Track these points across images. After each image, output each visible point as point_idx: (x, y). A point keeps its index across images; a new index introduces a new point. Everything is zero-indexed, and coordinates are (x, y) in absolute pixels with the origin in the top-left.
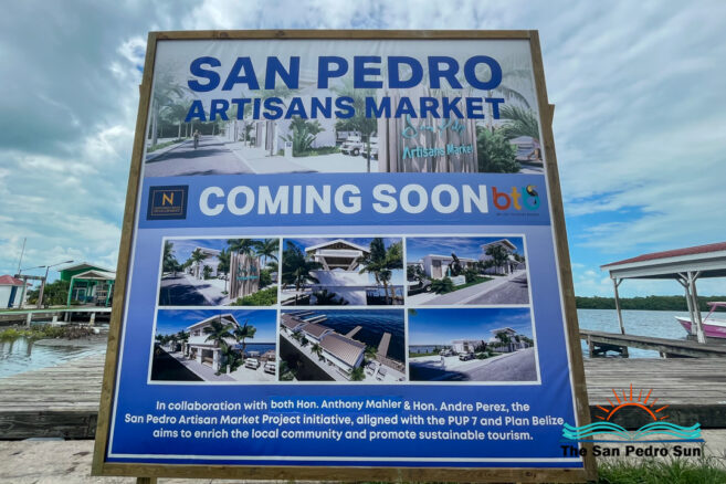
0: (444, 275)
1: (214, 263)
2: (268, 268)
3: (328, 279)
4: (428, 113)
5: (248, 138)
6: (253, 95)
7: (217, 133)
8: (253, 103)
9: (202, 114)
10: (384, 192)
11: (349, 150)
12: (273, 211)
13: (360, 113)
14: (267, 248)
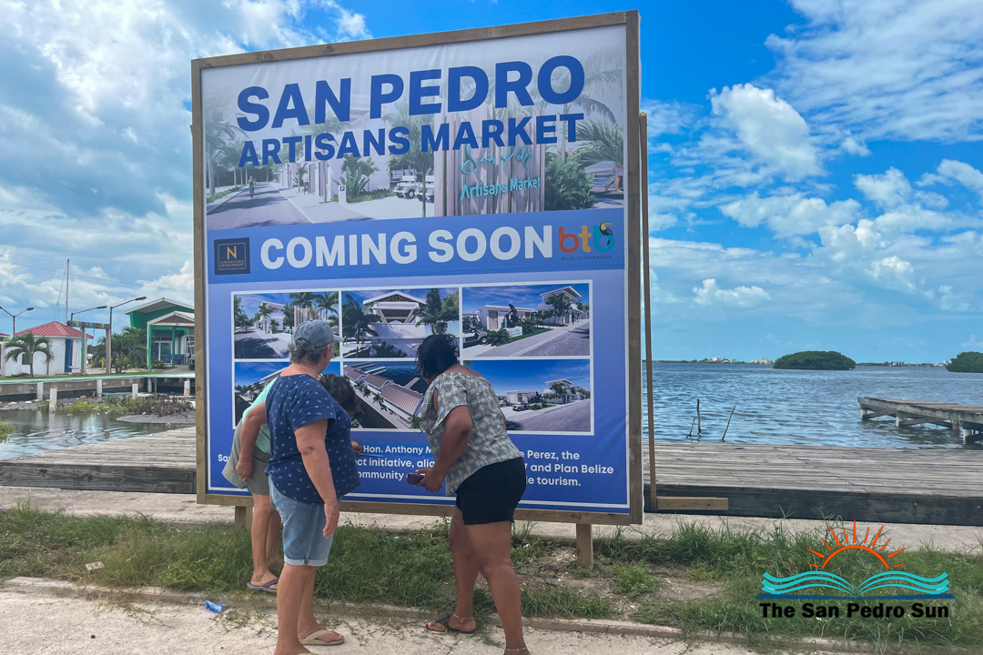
0: (500, 326)
1: (279, 317)
2: (329, 321)
3: (386, 331)
4: (491, 140)
5: (302, 184)
6: (302, 131)
7: (271, 179)
8: (304, 141)
9: (254, 158)
10: (441, 239)
11: (403, 192)
12: (330, 263)
13: (415, 146)
14: (327, 301)
